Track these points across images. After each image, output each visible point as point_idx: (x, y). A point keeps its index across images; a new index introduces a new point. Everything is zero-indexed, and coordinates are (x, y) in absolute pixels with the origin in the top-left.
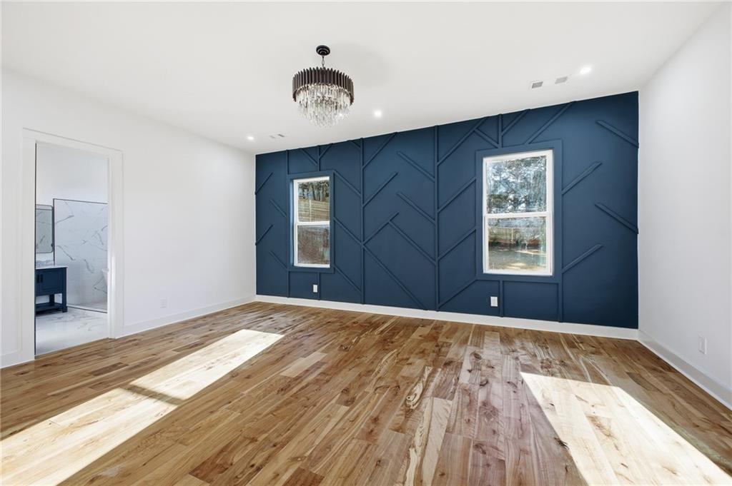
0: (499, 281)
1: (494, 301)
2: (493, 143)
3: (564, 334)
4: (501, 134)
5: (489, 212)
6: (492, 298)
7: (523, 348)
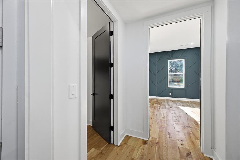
0: (172, 89)
1: (170, 94)
2: (171, 57)
3: (187, 101)
4: (172, 55)
5: (169, 73)
6: (170, 93)
7: (178, 103)
